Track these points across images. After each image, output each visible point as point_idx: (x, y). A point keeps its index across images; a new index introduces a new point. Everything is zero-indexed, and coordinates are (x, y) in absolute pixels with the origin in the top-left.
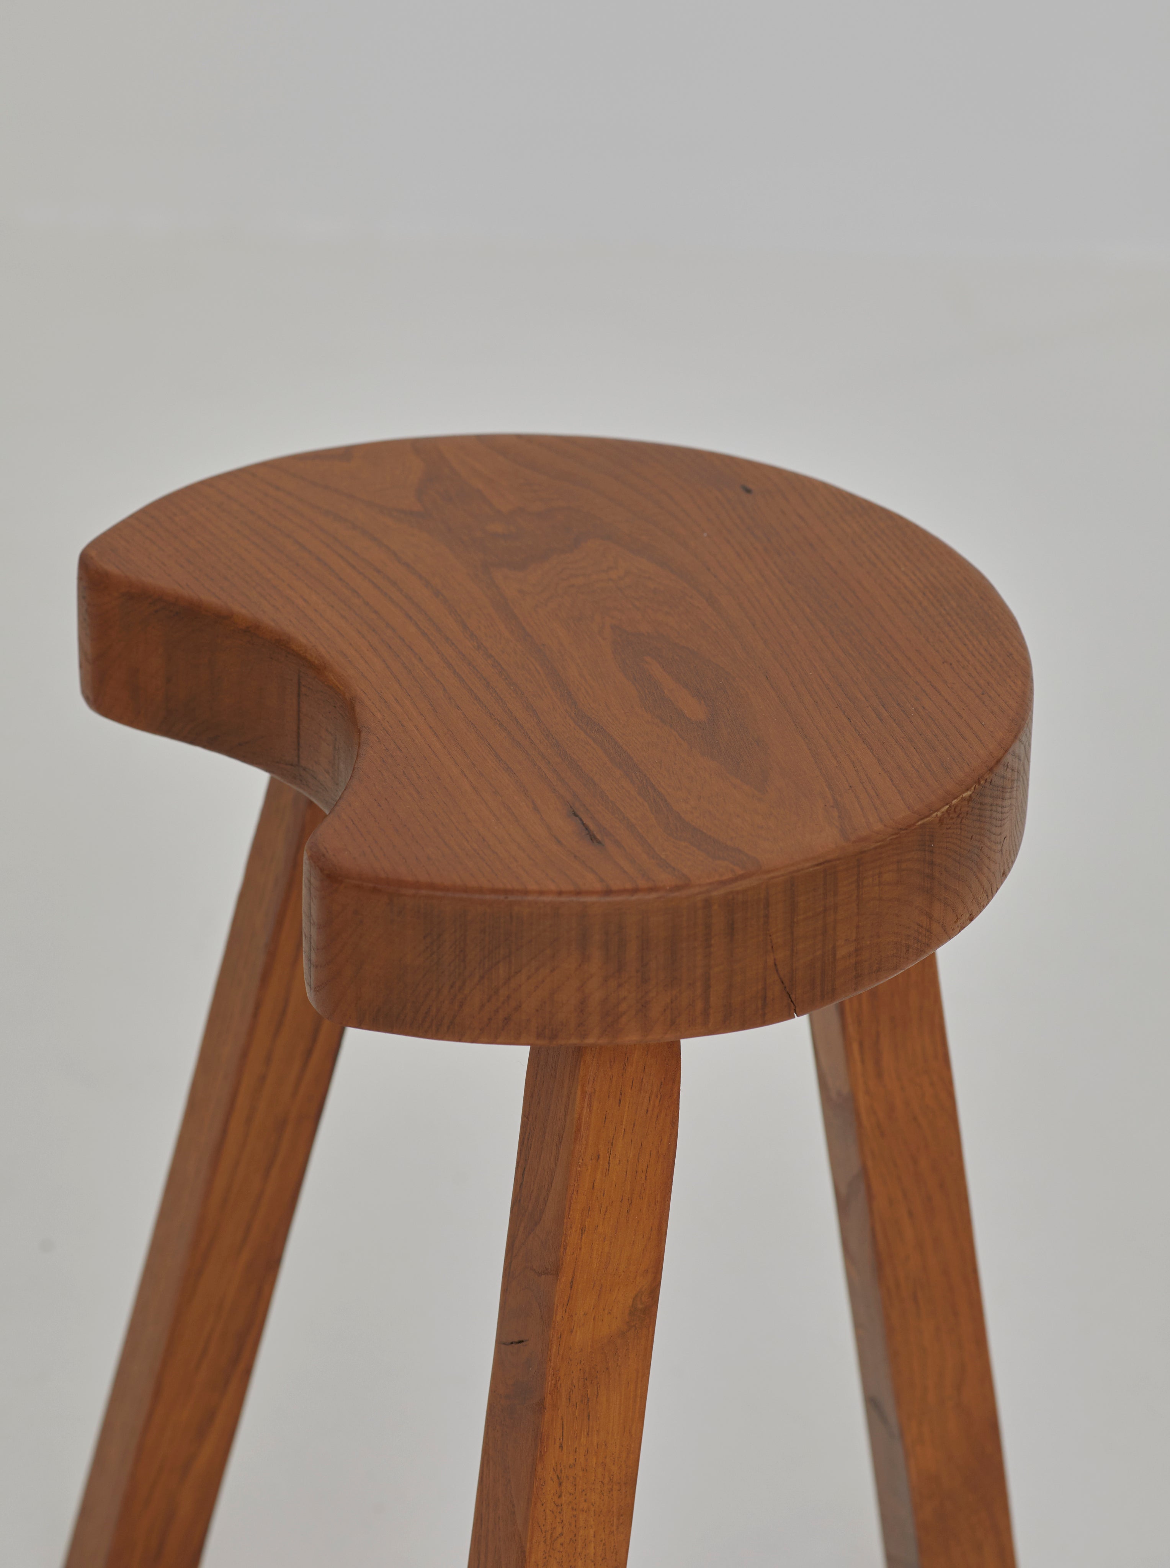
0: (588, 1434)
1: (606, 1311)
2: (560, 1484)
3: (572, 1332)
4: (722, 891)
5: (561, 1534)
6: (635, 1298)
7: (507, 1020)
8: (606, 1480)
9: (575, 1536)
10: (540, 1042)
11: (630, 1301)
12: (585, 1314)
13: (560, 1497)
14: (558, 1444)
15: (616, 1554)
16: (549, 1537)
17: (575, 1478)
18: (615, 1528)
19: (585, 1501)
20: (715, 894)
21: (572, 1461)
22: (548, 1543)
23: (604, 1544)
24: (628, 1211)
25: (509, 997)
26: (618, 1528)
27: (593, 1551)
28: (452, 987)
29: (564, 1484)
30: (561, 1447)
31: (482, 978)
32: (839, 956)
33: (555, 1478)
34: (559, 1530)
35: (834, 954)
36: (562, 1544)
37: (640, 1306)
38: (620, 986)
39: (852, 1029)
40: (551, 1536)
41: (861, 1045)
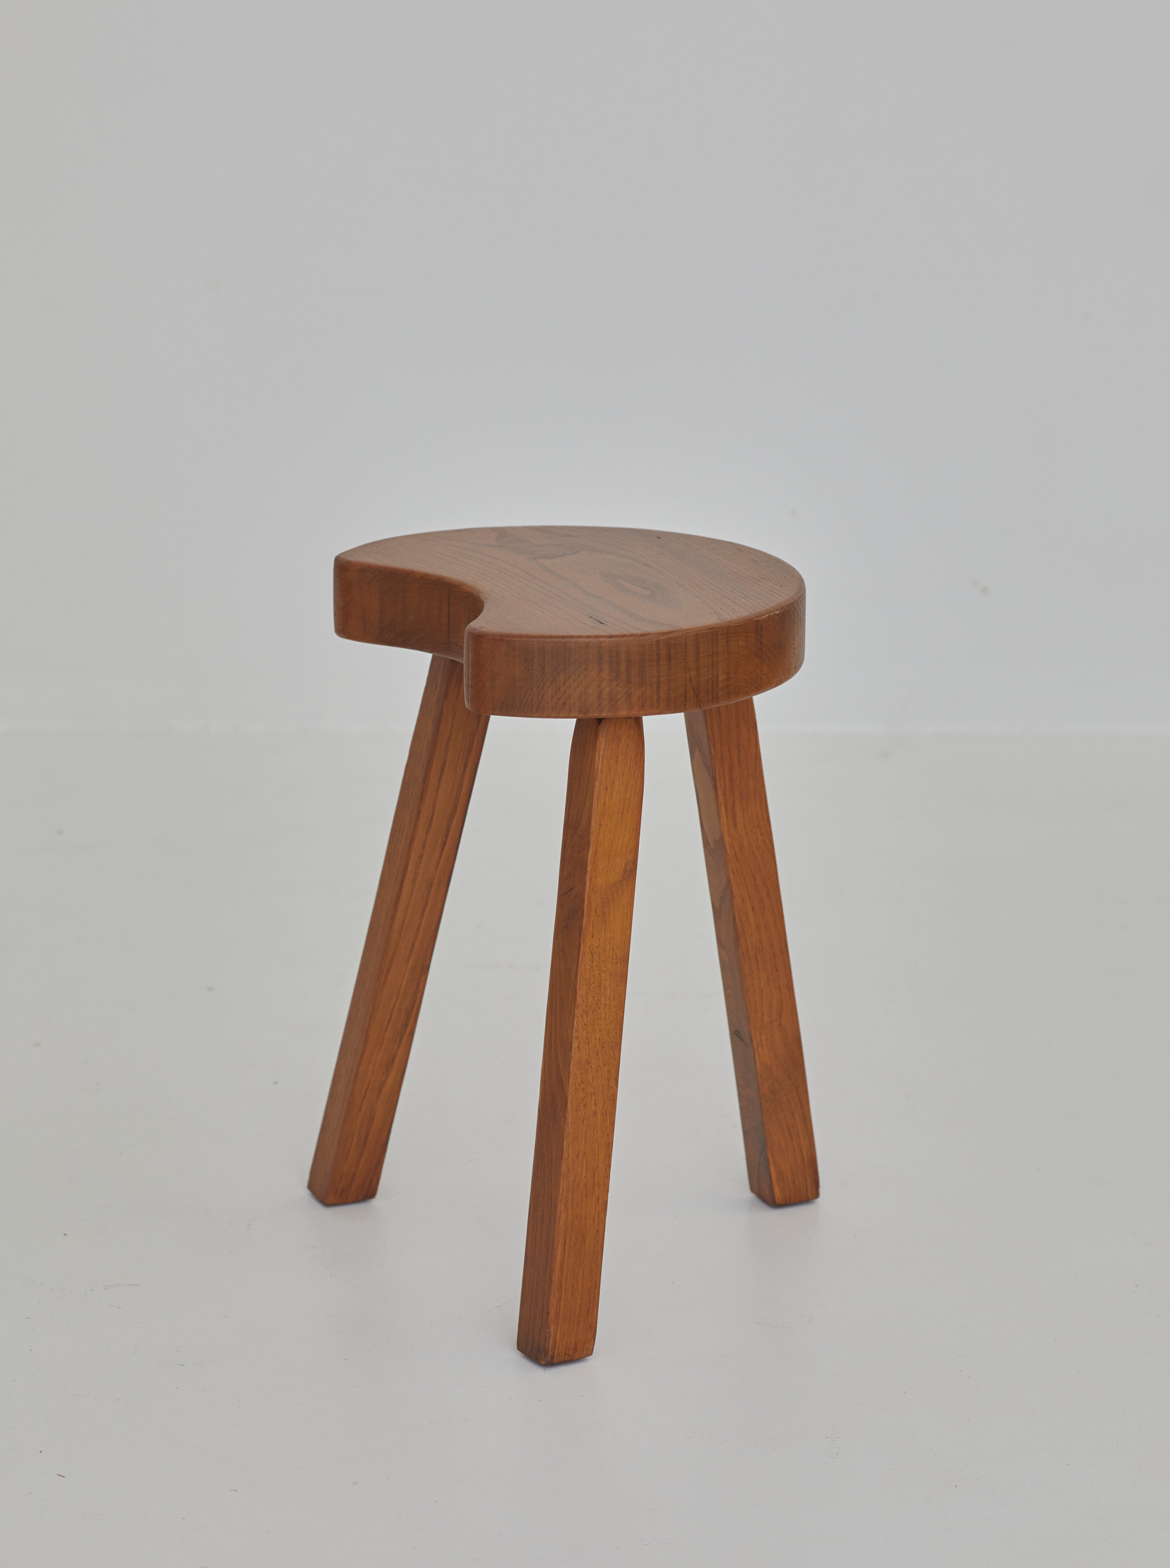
0: (605, 932)
1: (613, 869)
2: (593, 956)
3: (596, 877)
4: (665, 637)
5: (594, 982)
6: (626, 864)
7: (564, 704)
8: (614, 957)
9: (600, 984)
10: (581, 716)
11: (623, 866)
12: (602, 869)
13: (592, 962)
14: (591, 935)
15: (620, 997)
16: (587, 982)
17: (599, 954)
18: (619, 983)
19: (605, 966)
20: (661, 638)
21: (598, 945)
22: (587, 985)
23: (614, 991)
24: (622, 819)
25: (565, 691)
26: (620, 983)
27: (609, 994)
28: (538, 687)
29: (594, 956)
30: (592, 936)
31: (552, 681)
32: (719, 679)
33: (590, 953)
34: (592, 980)
35: (718, 678)
36: (594, 988)
37: (628, 869)
38: (617, 685)
39: (721, 798)
40: (589, 983)
41: (726, 807)
